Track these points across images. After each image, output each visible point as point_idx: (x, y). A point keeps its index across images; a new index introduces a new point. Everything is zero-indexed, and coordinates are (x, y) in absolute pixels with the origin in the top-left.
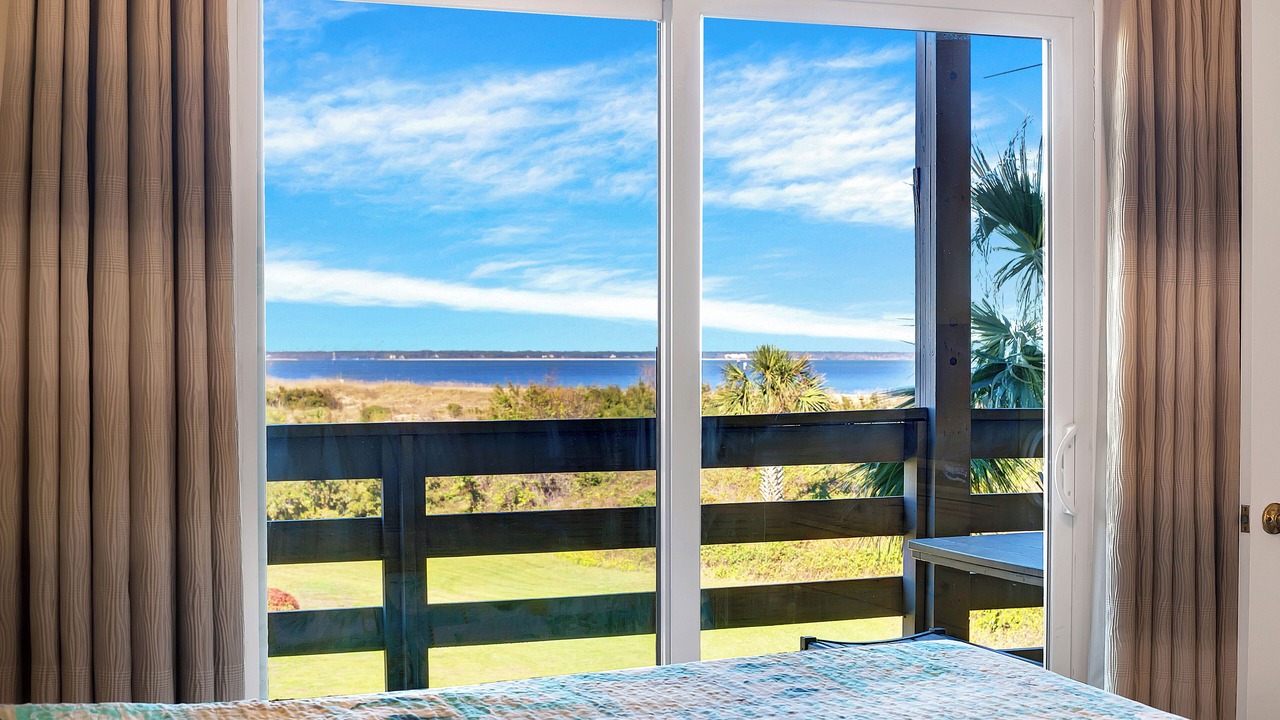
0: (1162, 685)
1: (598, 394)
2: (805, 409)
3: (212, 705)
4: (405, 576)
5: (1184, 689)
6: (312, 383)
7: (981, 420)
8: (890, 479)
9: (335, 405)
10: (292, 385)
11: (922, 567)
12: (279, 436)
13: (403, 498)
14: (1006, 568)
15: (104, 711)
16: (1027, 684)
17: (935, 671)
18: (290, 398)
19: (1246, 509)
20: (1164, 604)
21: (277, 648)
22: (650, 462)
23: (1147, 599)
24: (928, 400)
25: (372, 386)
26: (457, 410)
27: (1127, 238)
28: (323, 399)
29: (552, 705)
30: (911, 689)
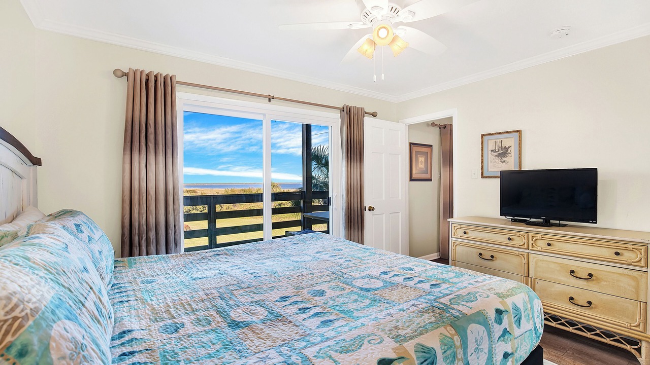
0: (352, 238)
1: (243, 190)
2: (277, 192)
3: (174, 254)
4: (212, 223)
5: (356, 238)
6: (192, 189)
7: (314, 193)
8: (298, 203)
9: (196, 192)
10: (188, 189)
11: (304, 218)
12: (186, 198)
13: (212, 209)
14: (321, 218)
15: (149, 258)
16: (336, 240)
17: (319, 238)
18: (188, 191)
19: (365, 207)
20: (353, 224)
21: (185, 238)
22: (262, 201)
23: (350, 223)
24: (305, 190)
25: (203, 189)
26: (218, 193)
27: (346, 163)
28: (194, 191)
29: (247, 250)
30: (316, 242)
